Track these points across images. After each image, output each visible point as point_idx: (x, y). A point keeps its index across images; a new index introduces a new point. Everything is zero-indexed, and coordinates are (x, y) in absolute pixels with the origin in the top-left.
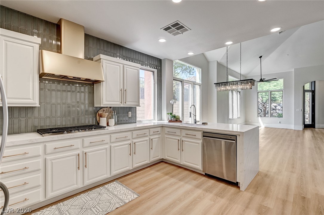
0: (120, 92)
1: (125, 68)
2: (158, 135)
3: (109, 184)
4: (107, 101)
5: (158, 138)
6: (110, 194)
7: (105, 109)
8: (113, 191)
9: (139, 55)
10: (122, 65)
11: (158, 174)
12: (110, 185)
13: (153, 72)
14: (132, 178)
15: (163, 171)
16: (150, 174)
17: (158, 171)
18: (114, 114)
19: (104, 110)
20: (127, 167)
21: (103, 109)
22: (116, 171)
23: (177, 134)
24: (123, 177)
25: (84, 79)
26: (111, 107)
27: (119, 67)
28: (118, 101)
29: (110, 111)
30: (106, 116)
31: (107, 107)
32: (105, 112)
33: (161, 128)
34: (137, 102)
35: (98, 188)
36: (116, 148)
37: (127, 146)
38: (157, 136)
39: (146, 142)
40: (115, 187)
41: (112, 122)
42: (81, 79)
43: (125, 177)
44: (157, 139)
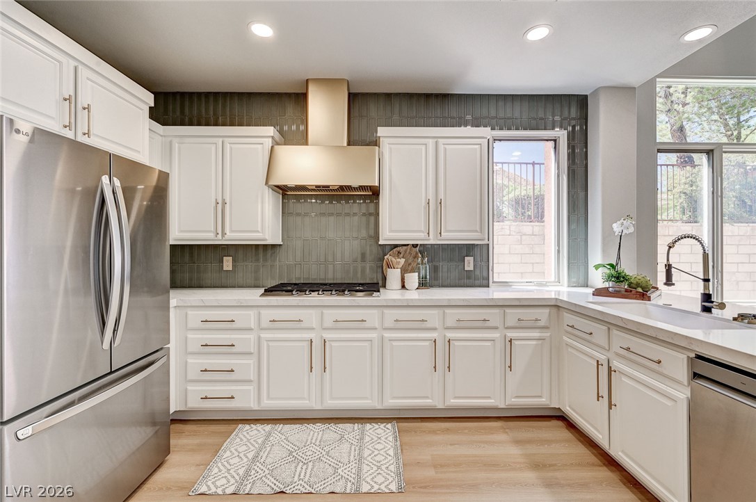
0: (425, 208)
1: (441, 148)
2: (538, 330)
3: (377, 423)
4: (391, 231)
5: (540, 342)
6: (355, 450)
7: (402, 249)
8: (368, 444)
9: (501, 103)
10: (431, 142)
11: (514, 451)
12: (376, 426)
13: (555, 141)
14: (434, 432)
15: (532, 449)
16: (486, 442)
17: (518, 442)
18: (422, 261)
19: (399, 253)
20: (427, 398)
21: (398, 249)
22: (393, 401)
23: (595, 339)
24: (419, 420)
25: (336, 188)
26: (415, 246)
27: (423, 147)
28: (421, 231)
29: (414, 253)
30: (400, 266)
31: (408, 245)
32: (401, 255)
33: (554, 310)
34: (476, 231)
35: (351, 425)
36: (395, 343)
37: (427, 343)
38: (536, 334)
39: (488, 344)
40: (379, 436)
41: (412, 280)
42: (331, 188)
43: (422, 422)
44: (534, 342)
